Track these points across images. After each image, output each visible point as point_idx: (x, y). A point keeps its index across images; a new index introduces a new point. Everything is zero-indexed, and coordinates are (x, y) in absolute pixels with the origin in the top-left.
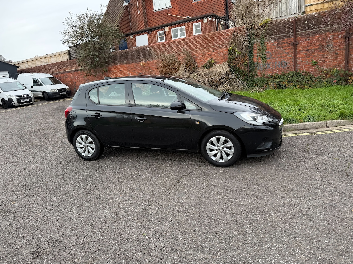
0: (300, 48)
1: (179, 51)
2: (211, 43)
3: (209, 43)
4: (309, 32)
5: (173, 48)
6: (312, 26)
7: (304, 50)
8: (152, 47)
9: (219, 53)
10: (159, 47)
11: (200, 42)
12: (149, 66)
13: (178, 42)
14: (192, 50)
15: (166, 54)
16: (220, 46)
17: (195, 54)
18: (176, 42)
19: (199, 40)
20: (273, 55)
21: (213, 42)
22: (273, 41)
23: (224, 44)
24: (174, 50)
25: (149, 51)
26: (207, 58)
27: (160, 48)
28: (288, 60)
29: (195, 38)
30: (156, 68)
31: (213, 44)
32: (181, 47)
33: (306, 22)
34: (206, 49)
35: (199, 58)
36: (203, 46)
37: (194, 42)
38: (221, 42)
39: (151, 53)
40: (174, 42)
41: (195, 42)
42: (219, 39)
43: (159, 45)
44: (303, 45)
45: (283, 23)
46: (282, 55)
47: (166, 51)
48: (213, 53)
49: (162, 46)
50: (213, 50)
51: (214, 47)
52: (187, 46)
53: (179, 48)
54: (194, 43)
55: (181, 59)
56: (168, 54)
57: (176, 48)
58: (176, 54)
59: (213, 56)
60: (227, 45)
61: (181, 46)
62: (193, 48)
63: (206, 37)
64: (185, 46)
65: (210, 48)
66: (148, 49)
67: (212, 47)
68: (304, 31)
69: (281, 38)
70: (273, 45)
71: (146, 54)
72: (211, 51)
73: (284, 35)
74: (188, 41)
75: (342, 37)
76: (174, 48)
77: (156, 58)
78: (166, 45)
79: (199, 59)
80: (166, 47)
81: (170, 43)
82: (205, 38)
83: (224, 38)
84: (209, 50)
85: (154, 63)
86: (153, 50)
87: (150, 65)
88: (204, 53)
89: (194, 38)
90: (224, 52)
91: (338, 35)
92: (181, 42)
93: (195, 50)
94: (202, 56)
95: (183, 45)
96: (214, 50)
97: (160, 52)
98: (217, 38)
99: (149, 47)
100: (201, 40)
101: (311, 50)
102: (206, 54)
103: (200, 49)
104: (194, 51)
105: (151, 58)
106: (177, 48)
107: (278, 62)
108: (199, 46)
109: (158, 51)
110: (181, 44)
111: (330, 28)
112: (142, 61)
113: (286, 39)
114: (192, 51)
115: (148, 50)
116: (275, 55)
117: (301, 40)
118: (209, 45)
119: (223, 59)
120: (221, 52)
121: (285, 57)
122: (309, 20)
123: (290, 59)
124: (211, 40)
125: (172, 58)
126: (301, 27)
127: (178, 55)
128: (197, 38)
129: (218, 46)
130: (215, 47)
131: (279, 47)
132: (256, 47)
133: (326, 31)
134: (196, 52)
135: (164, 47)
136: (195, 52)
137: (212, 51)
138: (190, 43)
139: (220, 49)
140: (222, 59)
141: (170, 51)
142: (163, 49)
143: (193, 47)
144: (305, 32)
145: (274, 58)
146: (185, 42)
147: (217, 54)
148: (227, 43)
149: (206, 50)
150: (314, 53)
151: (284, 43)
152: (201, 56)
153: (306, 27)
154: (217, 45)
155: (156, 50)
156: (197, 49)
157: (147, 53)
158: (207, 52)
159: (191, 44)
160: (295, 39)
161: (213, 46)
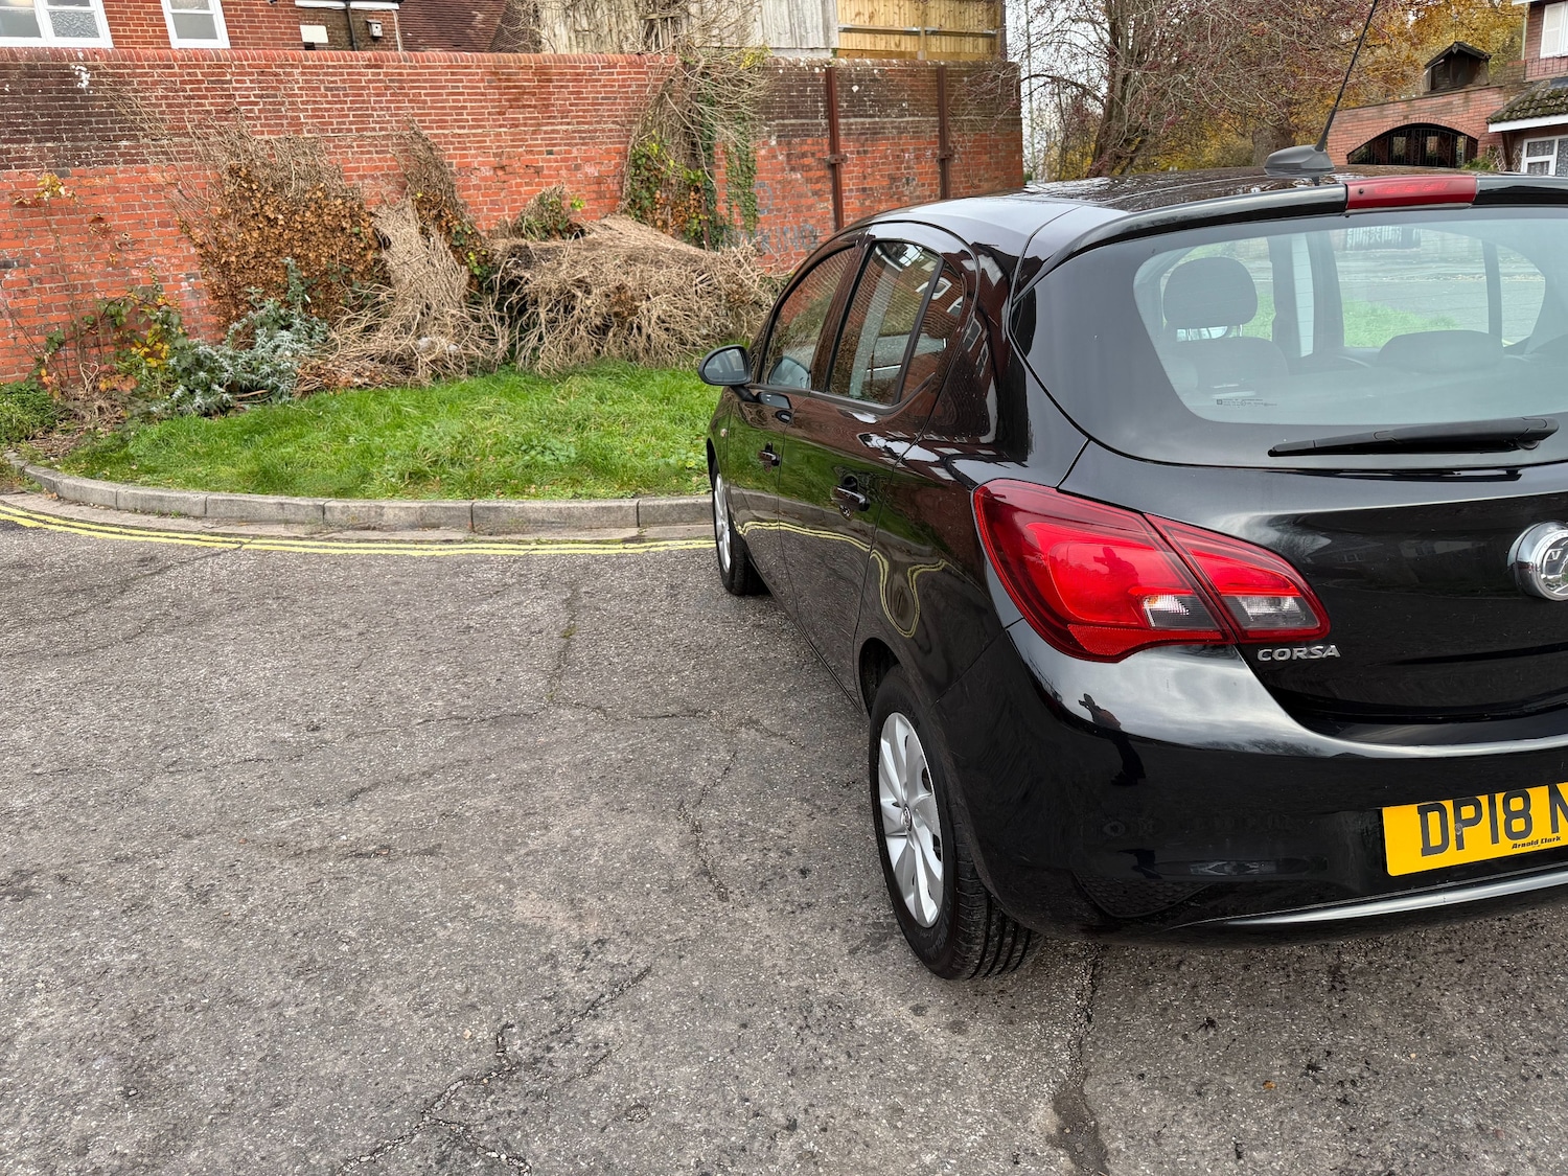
0: (849, 182)
1: (351, 123)
2: (535, 107)
3: (530, 106)
4: (863, 123)
5: (303, 103)
6: (871, 106)
7: (858, 190)
8: (125, 67)
9: (578, 168)
10: (191, 82)
11: (476, 94)
12: (102, 208)
13: (341, 67)
14: (431, 128)
15: (254, 133)
16: (580, 132)
17: (450, 157)
18: (328, 67)
19: (470, 81)
20: (776, 197)
21: (547, 106)
22: (774, 143)
23: (598, 123)
24: (312, 117)
25: (95, 99)
26: (519, 185)
27: (199, 89)
28: (819, 220)
29: (448, 67)
30: (164, 224)
31: (549, 117)
32: (363, 102)
33: (855, 89)
34: (511, 134)
35: (474, 181)
36: (498, 120)
37: (443, 87)
38: (584, 111)
39: (118, 114)
40: (309, 67)
41: (453, 87)
42: (572, 93)
43: (189, 67)
44: (853, 172)
45: (798, 75)
46: (803, 201)
47: (251, 111)
48: (549, 161)
49: (213, 74)
50: (547, 145)
51: (553, 132)
52: (399, 101)
53: (349, 109)
54: (441, 95)
55: (363, 177)
56: (266, 137)
57: (328, 102)
58: (329, 139)
59: (550, 176)
60: (611, 130)
61: (361, 95)
62: (442, 124)
63: (509, 74)
64: (387, 101)
65: (534, 133)
66: (85, 77)
67: (546, 132)
68: (852, 120)
69: (796, 132)
70: (775, 157)
71: (60, 115)
72: (540, 153)
73: (803, 124)
74: (408, 75)
75: (934, 155)
76: (315, 102)
77: (163, 153)
78: (252, 74)
79: (477, 187)
80: (253, 89)
81: (280, 66)
82: (503, 74)
83: (597, 92)
84: (529, 146)
85: (144, 189)
86: (136, 91)
87: (108, 200)
88: (504, 158)
89: (442, 67)
90: (600, 161)
91: (925, 148)
92: (359, 74)
93: (454, 136)
94: (495, 169)
95: (378, 95)
96: (555, 149)
97: (198, 112)
98: (567, 87)
99: (96, 68)
100: (482, 80)
101: (871, 189)
102: (517, 165)
103: (480, 131)
104: (445, 136)
105: (117, 148)
106: (336, 103)
107: (792, 229)
108: (473, 114)
109: (182, 105)
110: (363, 88)
111: (907, 122)
112: (23, 162)
113: (810, 140)
114: (436, 136)
115: (84, 85)
116: (784, 198)
117: (848, 148)
118: (531, 118)
119: (600, 196)
120: (587, 160)
121: (809, 208)
122: (861, 80)
123: (822, 220)
124: (534, 94)
125: (298, 164)
126: (845, 105)
127: (340, 147)
128: (458, 67)
129: (574, 132)
130: (557, 132)
131: (793, 169)
132: (721, 159)
133: (901, 131)
134: (459, 142)
135: (230, 82)
136: (452, 143)
137: (544, 149)
138: (418, 88)
139: (582, 144)
140: (596, 199)
141: (280, 118)
142: (221, 97)
143: (437, 114)
144: (856, 123)
145: (779, 210)
146: (386, 74)
147: (568, 168)
148: (613, 122)
149: (512, 141)
150: (880, 201)
151: (804, 155)
152: (487, 172)
153: (857, 106)
154: (568, 124)
155: (166, 98)
156: (466, 131)
157: (67, 107)
158: (521, 155)
159: (426, 95)
160: (834, 147)
161: (549, 128)
